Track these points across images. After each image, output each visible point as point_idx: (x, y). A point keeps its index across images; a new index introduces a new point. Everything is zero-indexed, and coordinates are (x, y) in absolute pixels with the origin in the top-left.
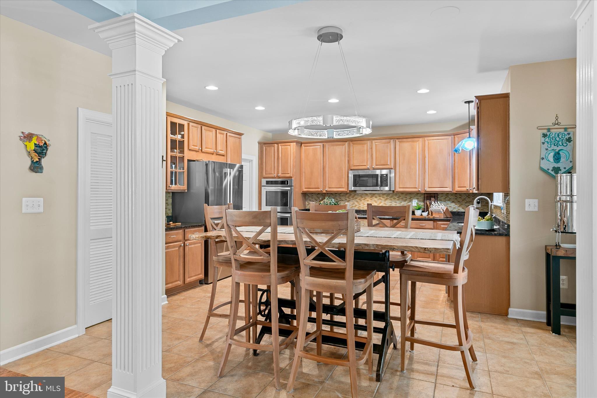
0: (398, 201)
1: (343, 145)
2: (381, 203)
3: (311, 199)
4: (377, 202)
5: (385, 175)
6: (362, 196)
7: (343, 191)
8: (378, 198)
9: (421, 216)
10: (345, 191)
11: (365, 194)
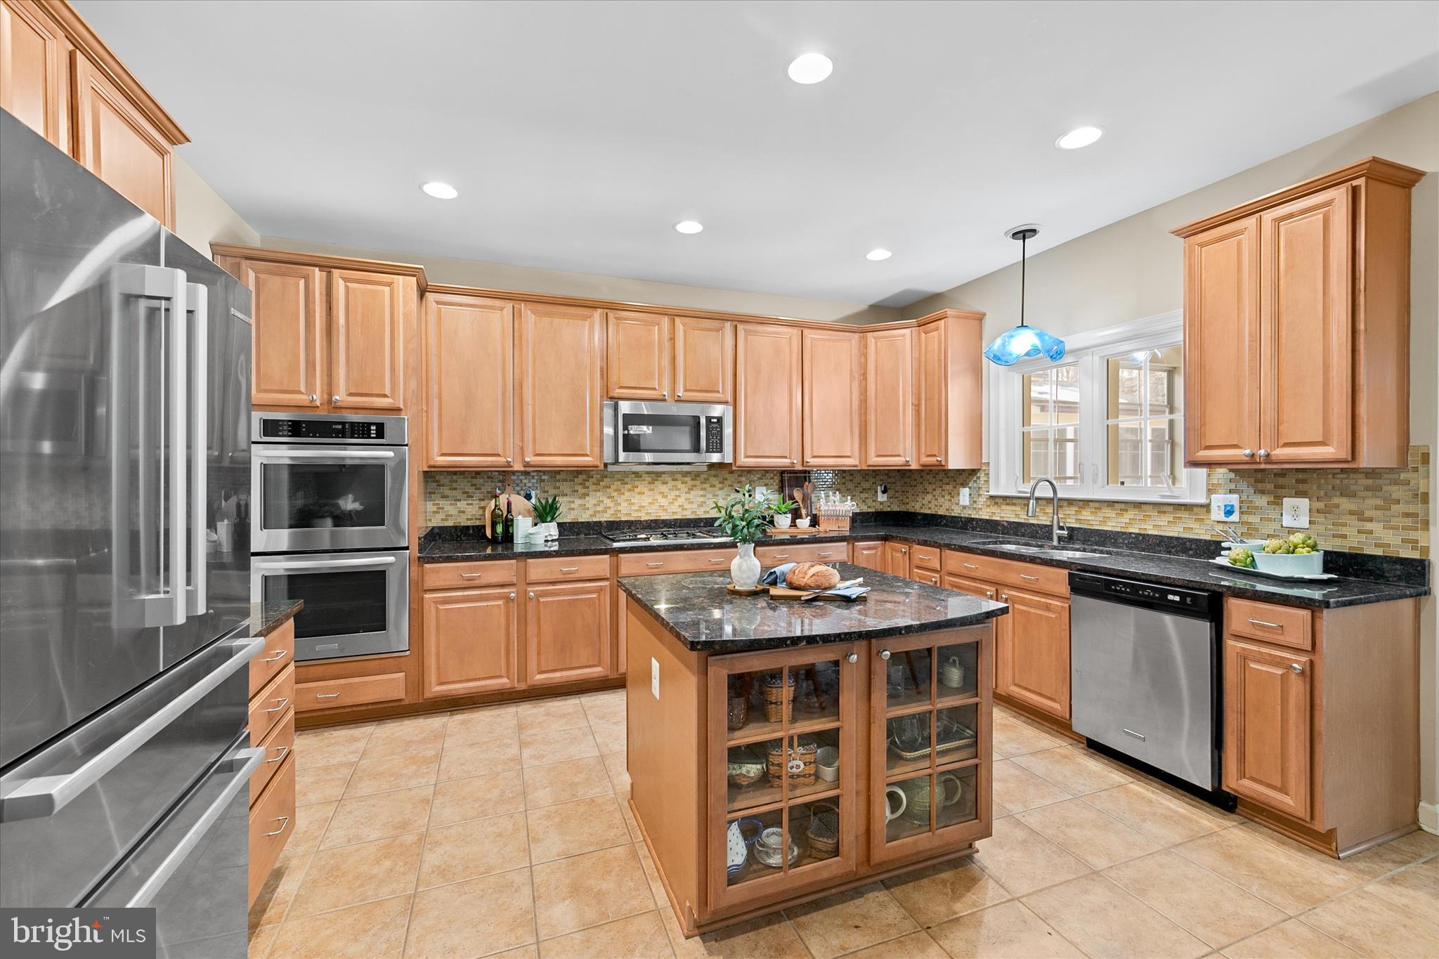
0: (720, 492)
1: (585, 318)
2: (679, 499)
3: (447, 492)
4: (667, 496)
5: (715, 420)
6: (626, 479)
7: (586, 464)
8: (671, 483)
9: (793, 530)
10: (591, 464)
11: (634, 473)
